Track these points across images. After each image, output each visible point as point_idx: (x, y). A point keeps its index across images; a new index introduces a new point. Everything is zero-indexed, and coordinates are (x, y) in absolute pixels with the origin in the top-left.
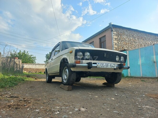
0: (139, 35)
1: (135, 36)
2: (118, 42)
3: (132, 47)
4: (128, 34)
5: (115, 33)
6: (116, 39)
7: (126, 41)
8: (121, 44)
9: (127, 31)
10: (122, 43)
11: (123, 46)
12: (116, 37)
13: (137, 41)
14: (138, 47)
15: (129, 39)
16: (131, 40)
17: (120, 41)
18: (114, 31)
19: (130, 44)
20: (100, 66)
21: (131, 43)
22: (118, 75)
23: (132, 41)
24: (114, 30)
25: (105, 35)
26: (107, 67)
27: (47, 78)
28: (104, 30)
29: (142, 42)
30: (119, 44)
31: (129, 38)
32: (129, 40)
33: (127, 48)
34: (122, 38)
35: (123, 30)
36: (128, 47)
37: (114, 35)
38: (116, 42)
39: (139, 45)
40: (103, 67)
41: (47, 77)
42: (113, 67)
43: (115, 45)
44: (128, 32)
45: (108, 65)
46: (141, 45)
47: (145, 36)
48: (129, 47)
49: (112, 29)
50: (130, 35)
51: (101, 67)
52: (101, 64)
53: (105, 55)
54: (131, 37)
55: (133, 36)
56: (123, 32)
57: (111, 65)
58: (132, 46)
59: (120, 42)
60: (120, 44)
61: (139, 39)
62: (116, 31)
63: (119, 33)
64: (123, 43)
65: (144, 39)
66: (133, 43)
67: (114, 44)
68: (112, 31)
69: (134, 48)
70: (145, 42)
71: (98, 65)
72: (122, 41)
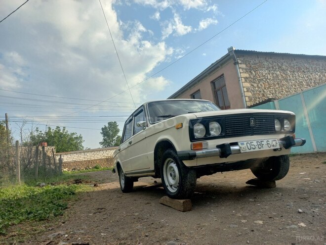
0: (292, 65)
1: (284, 67)
2: (252, 85)
3: (283, 92)
4: (270, 65)
5: (244, 66)
6: (246, 78)
7: (268, 80)
8: (259, 88)
9: (266, 58)
10: (261, 85)
11: (264, 91)
12: (247, 75)
13: (290, 76)
14: (295, 89)
15: (275, 75)
16: (277, 76)
17: (255, 83)
18: (241, 64)
19: (277, 86)
20: (247, 148)
21: (278, 84)
22: (282, 161)
23: (280, 78)
24: (240, 62)
25: (223, 75)
26: (262, 149)
28: (219, 64)
29: (302, 77)
30: (255, 87)
31: (273, 74)
32: (273, 77)
33: (272, 94)
34: (258, 75)
35: (259, 59)
36: (274, 92)
37: (241, 71)
38: (247, 85)
39: (296, 86)
40: (252, 150)
41: (121, 179)
42: (274, 146)
43: (247, 91)
44: (270, 60)
45: (263, 143)
46: (301, 84)
47: (305, 65)
48: (276, 91)
49: (235, 60)
50: (275, 68)
51: (248, 151)
52: (248, 144)
53: (252, 123)
54: (277, 70)
55: (280, 67)
56: (259, 62)
57: (268, 142)
58: (283, 90)
59: (255, 85)
60: (257, 88)
61: (294, 72)
62: (243, 62)
63: (251, 66)
64: (263, 85)
65: (305, 71)
66: (284, 82)
67: (245, 90)
68: (236, 63)
69: (287, 92)
70: (307, 77)
71: (242, 146)
72: (259, 82)
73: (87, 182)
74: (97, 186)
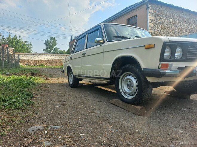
0: (180, 16)
1: (175, 16)
2: (154, 26)
3: (171, 33)
4: (168, 14)
5: (152, 11)
6: (152, 20)
7: (164, 24)
8: (158, 28)
9: (166, 8)
10: (160, 26)
11: (160, 31)
12: (152, 18)
13: (177, 23)
14: (178, 32)
15: (169, 21)
16: (170, 22)
17: (156, 24)
18: (151, 9)
19: (169, 29)
21: (170, 27)
23: (171, 23)
24: (150, 8)
25: (137, 15)
27: (71, 80)
28: (135, 7)
29: (184, 25)
30: (156, 27)
31: (168, 20)
32: (168, 22)
33: (165, 34)
34: (159, 19)
35: (162, 8)
36: (166, 32)
37: (150, 15)
38: (152, 25)
39: (179, 30)
43: (151, 29)
44: (168, 10)
46: (182, 29)
47: (188, 17)
48: (167, 32)
49: (147, 6)
50: (170, 16)
54: (171, 18)
55: (173, 16)
56: (162, 10)
58: (171, 32)
59: (156, 26)
60: (157, 28)
61: (180, 21)
62: (153, 9)
63: (156, 12)
64: (161, 26)
65: (187, 21)
66: (173, 27)
67: (150, 28)
68: (148, 8)
69: (173, 33)
70: (187, 26)
72: (159, 24)
73: (39, 75)
74: (48, 79)
